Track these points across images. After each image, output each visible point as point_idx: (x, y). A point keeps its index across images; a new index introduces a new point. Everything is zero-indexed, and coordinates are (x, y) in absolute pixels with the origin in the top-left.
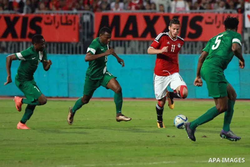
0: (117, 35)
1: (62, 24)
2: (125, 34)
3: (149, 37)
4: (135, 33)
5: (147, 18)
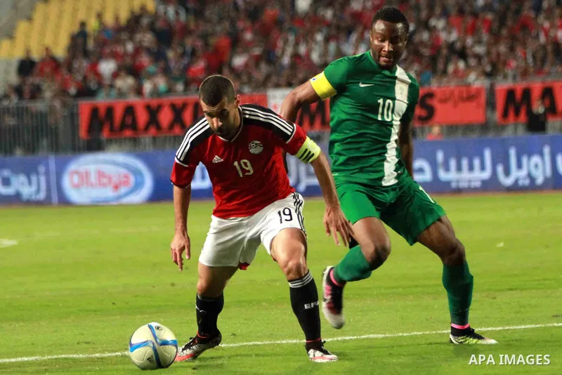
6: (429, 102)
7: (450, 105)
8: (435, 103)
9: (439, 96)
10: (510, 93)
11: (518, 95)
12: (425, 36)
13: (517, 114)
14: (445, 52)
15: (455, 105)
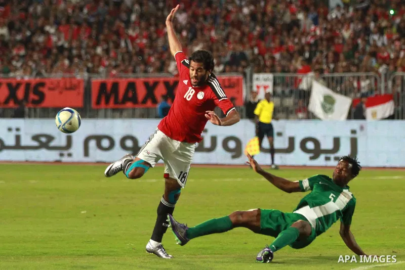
0: (116, 102)
1: (67, 89)
2: (124, 101)
3: (149, 103)
4: (134, 100)
5: (146, 84)
6: (41, 89)
7: (56, 92)
8: (45, 90)
9: (48, 85)
10: (103, 85)
11: (109, 87)
12: (41, 39)
13: (107, 102)
14: (55, 51)
15: (61, 93)
